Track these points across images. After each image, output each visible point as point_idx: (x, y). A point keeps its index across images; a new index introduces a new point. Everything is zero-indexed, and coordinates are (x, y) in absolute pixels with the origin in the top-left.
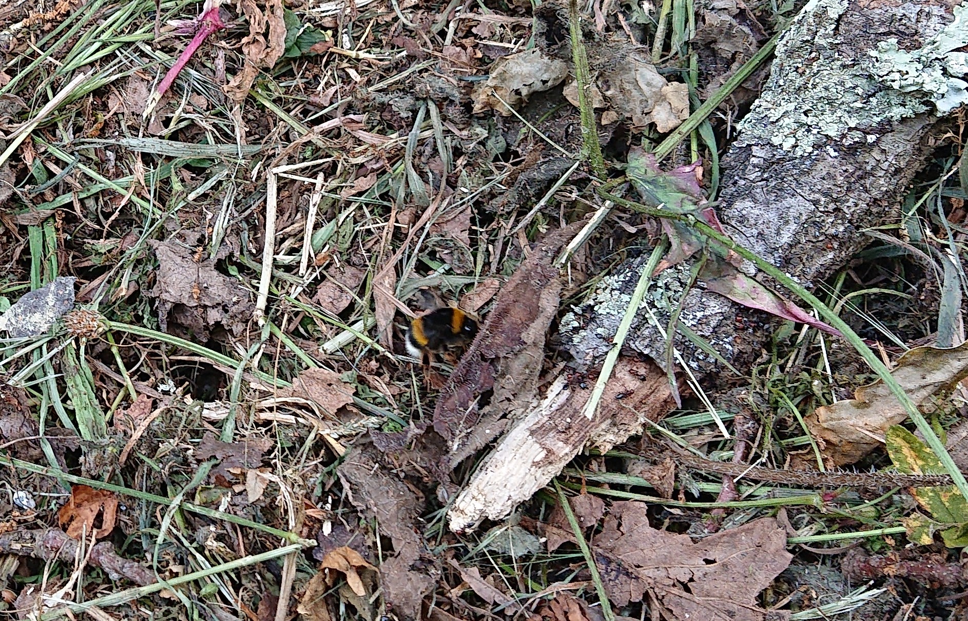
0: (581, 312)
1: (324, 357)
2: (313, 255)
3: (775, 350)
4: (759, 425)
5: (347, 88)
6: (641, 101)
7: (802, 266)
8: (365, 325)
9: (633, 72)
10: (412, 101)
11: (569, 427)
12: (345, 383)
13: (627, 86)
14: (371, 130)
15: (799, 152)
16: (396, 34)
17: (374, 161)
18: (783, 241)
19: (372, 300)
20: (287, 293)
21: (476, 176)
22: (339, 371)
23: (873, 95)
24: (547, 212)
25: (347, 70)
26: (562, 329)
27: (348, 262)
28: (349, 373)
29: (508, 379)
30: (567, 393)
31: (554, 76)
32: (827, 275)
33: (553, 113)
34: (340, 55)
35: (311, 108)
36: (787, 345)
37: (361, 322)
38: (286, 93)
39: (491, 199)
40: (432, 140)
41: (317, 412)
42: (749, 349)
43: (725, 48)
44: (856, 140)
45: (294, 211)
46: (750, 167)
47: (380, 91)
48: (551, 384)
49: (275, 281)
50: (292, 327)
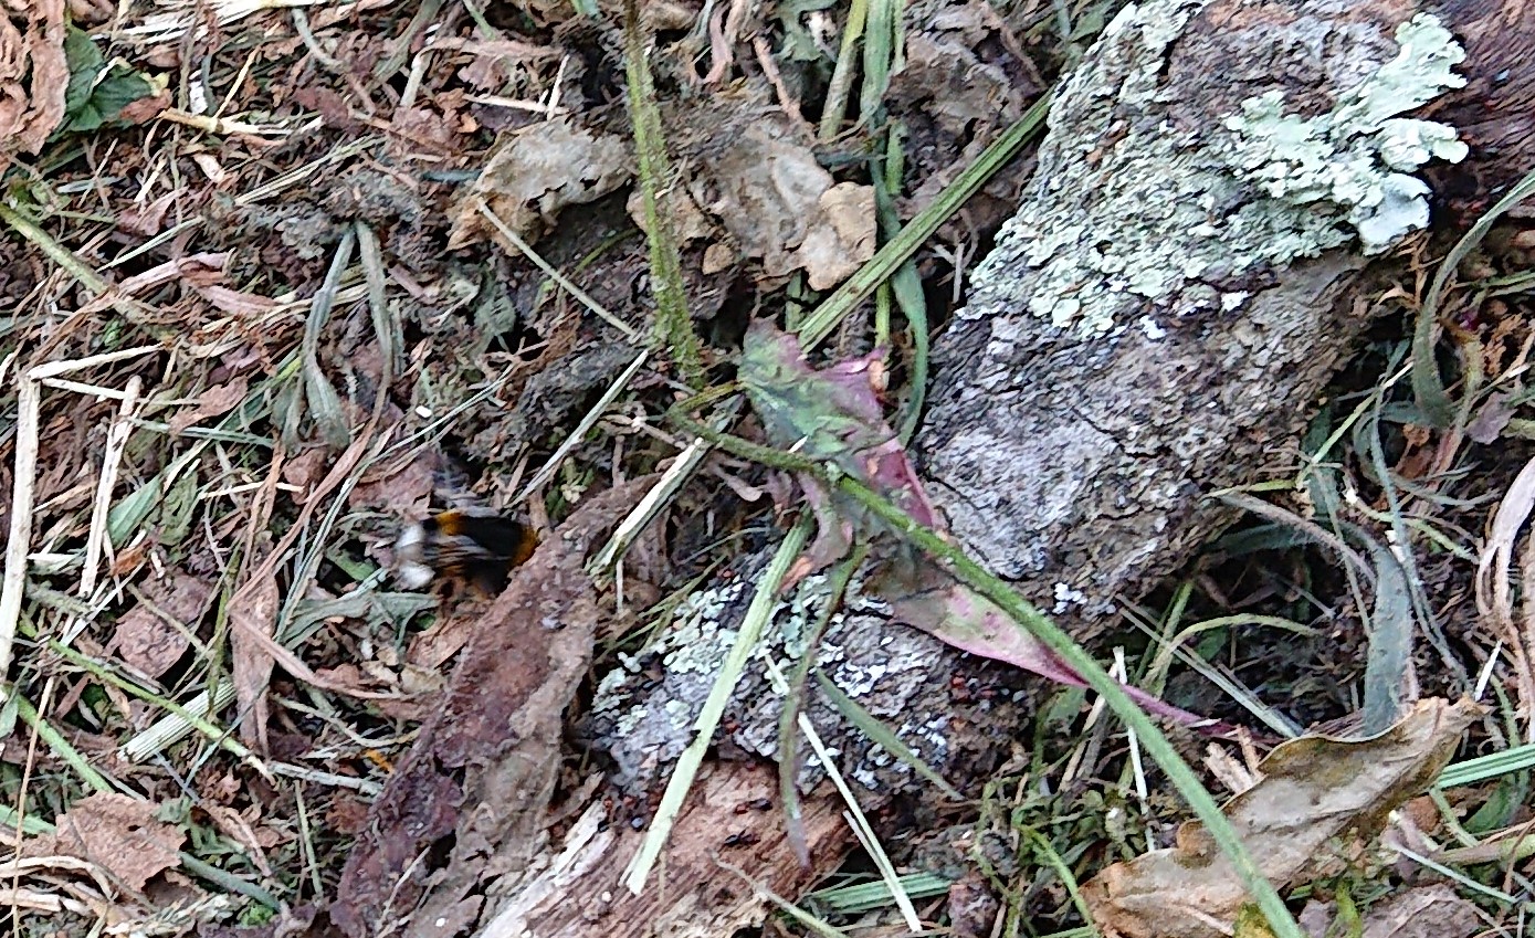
0: (637, 669)
1: (129, 769)
2: (109, 551)
3: (1039, 747)
4: (999, 903)
5: (197, 197)
6: (783, 224)
7: (1089, 569)
8: (211, 700)
9: (765, 164)
10: (325, 225)
11: (607, 913)
12: (166, 824)
13: (755, 193)
14: (240, 286)
15: (1085, 329)
16: (302, 82)
17: (240, 352)
18: (1051, 517)
19: (228, 647)
20: (56, 633)
21: (449, 382)
22: (158, 799)
23: (1236, 210)
24: (585, 457)
25: (198, 158)
26: (599, 705)
27: (184, 566)
28: (176, 802)
29: (484, 811)
30: (606, 838)
31: (607, 171)
32: (1145, 588)
33: (608, 249)
34: (184, 127)
35: (122, 239)
36: (1063, 735)
37: (205, 693)
38: (71, 207)
39: (478, 430)
40: (363, 307)
41: (106, 888)
42: (982, 743)
43: (952, 112)
44: (1201, 303)
45: (77, 460)
46: (987, 362)
47: (260, 203)
48: (574, 820)
49: (32, 608)
50: (65, 707)
